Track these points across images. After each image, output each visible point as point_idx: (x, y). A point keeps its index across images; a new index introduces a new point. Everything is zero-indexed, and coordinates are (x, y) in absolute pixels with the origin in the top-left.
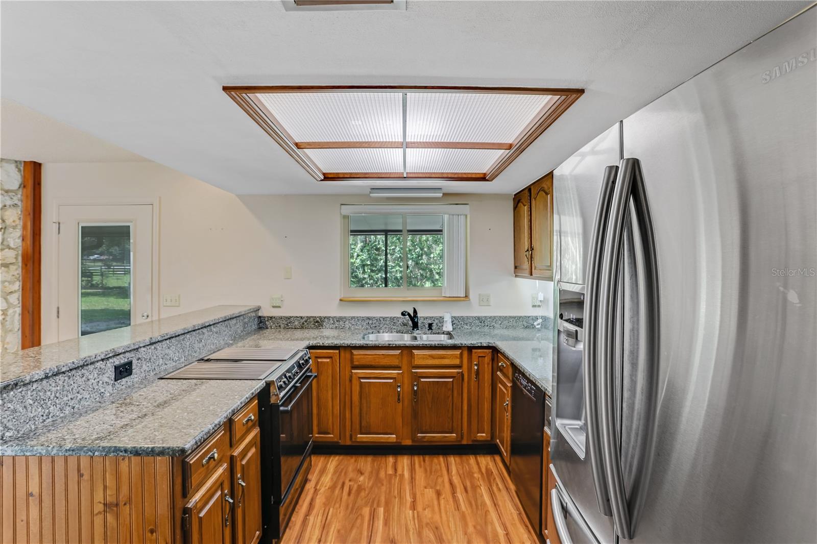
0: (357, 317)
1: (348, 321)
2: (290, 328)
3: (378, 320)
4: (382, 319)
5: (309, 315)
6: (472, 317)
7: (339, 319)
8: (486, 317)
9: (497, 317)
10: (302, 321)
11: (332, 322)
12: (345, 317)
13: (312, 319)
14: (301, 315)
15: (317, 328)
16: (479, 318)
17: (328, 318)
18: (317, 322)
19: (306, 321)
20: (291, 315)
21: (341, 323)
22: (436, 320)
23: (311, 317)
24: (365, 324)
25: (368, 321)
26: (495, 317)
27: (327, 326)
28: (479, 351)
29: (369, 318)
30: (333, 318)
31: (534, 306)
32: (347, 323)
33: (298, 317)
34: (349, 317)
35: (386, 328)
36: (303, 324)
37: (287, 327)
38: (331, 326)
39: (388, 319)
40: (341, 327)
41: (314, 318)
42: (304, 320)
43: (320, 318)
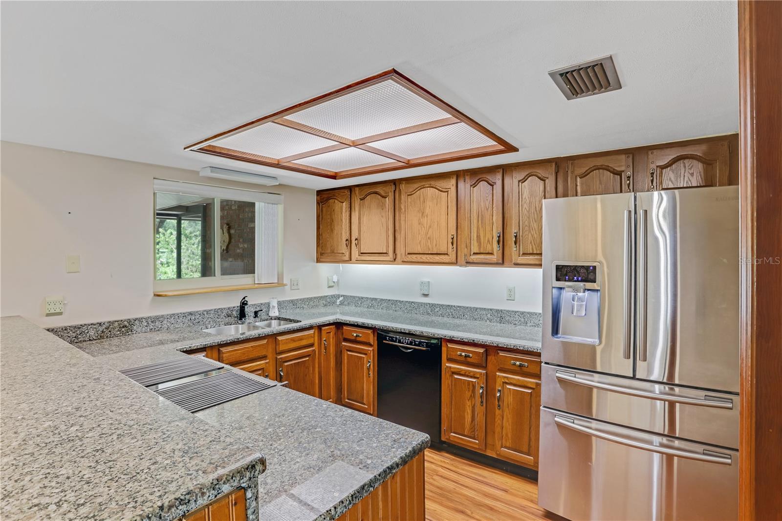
0: (178, 314)
1: (166, 320)
2: (81, 341)
3: (202, 314)
4: (205, 313)
5: (112, 319)
6: (287, 301)
7: (154, 319)
8: (297, 300)
9: (305, 298)
10: (101, 329)
11: (145, 324)
12: (162, 316)
13: (116, 324)
14: (99, 321)
15: (124, 334)
16: (292, 301)
17: (140, 320)
18: (125, 326)
19: (107, 328)
20: (82, 323)
21: (157, 323)
22: (257, 307)
23: (116, 321)
24: (187, 321)
25: (189, 318)
26: (304, 299)
27: (139, 330)
28: (327, 327)
29: (191, 314)
30: (146, 319)
31: (329, 287)
32: (165, 322)
33: (94, 325)
34: (168, 315)
35: (210, 322)
36: (103, 332)
37: (76, 341)
38: (144, 329)
39: (212, 312)
40: (157, 329)
41: (119, 322)
42: (104, 327)
43: (129, 321)
